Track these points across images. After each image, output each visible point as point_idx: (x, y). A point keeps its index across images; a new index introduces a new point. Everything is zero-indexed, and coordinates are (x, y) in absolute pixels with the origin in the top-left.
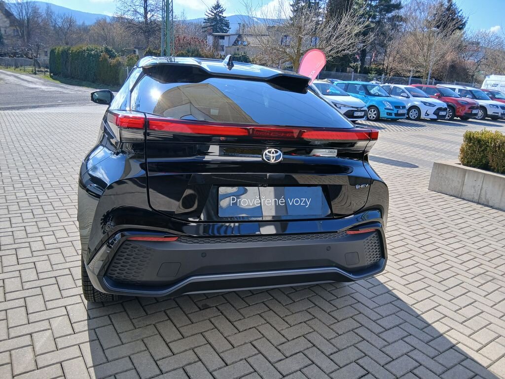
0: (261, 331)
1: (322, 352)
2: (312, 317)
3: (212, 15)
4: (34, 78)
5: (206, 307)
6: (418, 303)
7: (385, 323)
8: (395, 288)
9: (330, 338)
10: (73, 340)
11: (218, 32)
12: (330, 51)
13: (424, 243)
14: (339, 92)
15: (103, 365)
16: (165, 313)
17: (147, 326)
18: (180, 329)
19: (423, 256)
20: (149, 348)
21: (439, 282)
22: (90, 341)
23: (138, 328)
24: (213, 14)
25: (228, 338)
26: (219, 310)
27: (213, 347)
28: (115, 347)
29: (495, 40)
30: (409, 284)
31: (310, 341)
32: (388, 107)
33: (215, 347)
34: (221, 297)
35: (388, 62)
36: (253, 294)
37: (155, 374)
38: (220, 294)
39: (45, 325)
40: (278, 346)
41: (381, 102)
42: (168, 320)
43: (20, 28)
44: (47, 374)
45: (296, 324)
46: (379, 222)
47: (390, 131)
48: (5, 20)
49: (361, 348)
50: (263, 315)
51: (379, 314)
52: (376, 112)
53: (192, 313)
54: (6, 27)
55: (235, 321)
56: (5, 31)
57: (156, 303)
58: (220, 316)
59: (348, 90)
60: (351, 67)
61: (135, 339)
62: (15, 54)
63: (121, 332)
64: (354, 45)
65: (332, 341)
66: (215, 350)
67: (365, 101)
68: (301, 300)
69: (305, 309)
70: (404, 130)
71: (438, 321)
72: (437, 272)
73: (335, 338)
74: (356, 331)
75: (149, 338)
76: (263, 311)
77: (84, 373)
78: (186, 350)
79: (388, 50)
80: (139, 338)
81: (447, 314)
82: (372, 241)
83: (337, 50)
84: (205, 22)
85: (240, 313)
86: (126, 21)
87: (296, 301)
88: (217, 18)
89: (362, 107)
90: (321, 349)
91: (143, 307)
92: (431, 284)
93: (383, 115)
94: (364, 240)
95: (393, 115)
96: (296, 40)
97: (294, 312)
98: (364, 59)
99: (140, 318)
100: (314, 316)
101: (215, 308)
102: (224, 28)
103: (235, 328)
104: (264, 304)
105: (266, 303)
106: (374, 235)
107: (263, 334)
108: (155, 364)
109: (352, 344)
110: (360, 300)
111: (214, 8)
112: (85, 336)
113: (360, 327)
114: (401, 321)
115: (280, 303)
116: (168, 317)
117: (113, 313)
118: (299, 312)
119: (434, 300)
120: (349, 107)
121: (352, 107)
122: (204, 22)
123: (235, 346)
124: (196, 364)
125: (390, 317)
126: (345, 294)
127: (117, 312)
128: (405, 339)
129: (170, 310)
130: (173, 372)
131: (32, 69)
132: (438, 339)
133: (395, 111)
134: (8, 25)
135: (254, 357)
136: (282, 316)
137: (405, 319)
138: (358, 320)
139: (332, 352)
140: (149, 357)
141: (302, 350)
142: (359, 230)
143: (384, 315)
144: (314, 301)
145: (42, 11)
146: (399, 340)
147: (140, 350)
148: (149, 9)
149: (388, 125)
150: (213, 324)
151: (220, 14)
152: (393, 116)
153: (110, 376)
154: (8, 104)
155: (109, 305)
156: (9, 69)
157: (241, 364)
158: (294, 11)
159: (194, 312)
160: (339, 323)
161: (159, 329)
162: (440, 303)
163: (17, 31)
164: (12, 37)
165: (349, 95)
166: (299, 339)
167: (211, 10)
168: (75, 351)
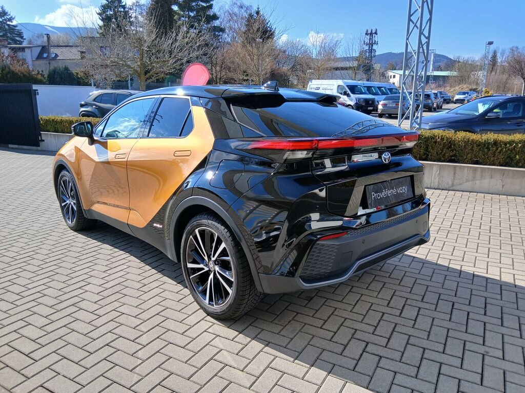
11: (12, 44)
12: (174, 63)
17: (289, 322)
18: (315, 317)
23: (286, 326)
26: (321, 297)
29: (301, 48)
42: (297, 314)
53: (306, 304)
63: (278, 332)
75: (303, 329)
78: (339, 327)
83: (181, 62)
88: (5, 27)
91: (266, 312)
99: (277, 319)
116: (295, 312)
158: (103, 20)
161: (301, 321)
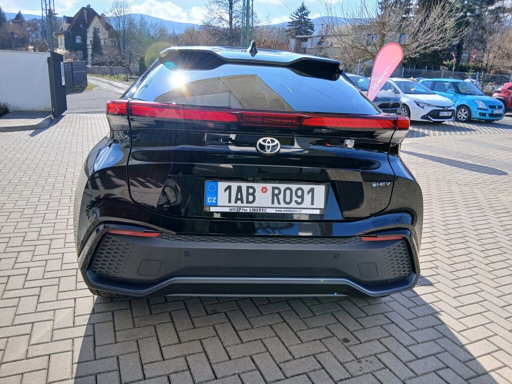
0: (266, 344)
1: (331, 377)
2: (330, 334)
3: (296, 18)
4: (125, 84)
5: (215, 312)
6: (467, 329)
7: (419, 350)
8: (443, 310)
9: (345, 361)
10: (69, 333)
11: (302, 34)
12: (417, 47)
13: (494, 259)
14: (423, 91)
15: (88, 362)
16: (170, 314)
17: (147, 326)
18: (179, 333)
19: (489, 275)
20: (141, 350)
21: (502, 307)
22: (84, 336)
23: (138, 327)
24: (298, 17)
25: (227, 348)
26: (227, 316)
27: (207, 356)
28: (108, 344)
30: (463, 306)
31: (319, 363)
32: (480, 106)
33: (210, 356)
34: (234, 302)
35: (488, 59)
36: (270, 303)
37: (137, 378)
38: (234, 299)
39: (49, 315)
40: (281, 363)
41: (473, 101)
42: (170, 322)
43: (117, 39)
44: (32, 365)
45: (309, 341)
46: (408, 229)
47: (481, 133)
48: (105, 32)
49: (379, 377)
50: (274, 326)
51: (414, 339)
52: (466, 112)
53: (198, 317)
54: (105, 39)
55: (241, 330)
56: (105, 42)
57: (164, 303)
58: (226, 324)
59: (434, 88)
60: (444, 65)
61: (130, 339)
62: (111, 63)
63: (119, 330)
64: (445, 40)
65: (347, 365)
66: (208, 360)
67: (454, 100)
68: (323, 314)
69: (324, 324)
70: (498, 132)
71: (489, 354)
72: (502, 294)
73: (351, 361)
74: (379, 356)
75: (144, 339)
76: (275, 323)
77: (67, 369)
78: (178, 357)
79: (488, 46)
80: (134, 338)
81: (502, 347)
82: (396, 250)
83: (425, 46)
84: (290, 25)
85: (250, 322)
86: (212, 28)
87: (317, 314)
88: (301, 20)
89: (450, 107)
90: (330, 373)
91: (149, 306)
92: (490, 309)
93: (475, 115)
94: (384, 249)
95: (487, 115)
96: (379, 37)
97: (311, 327)
98: (460, 56)
99: (142, 318)
100: (333, 333)
101: (223, 314)
102: (309, 30)
103: (238, 338)
104: (280, 315)
105: (281, 314)
106: (399, 243)
107: (267, 349)
108: (140, 367)
109: (370, 371)
110: (394, 321)
111: (298, 10)
112: (82, 331)
113: (385, 352)
114: (440, 350)
115: (298, 315)
116: (172, 319)
117: (118, 309)
118: (317, 327)
119: (490, 328)
120: (433, 106)
121: (438, 106)
122: (288, 26)
123: (232, 357)
124: (184, 373)
125: (427, 344)
126: (378, 312)
127: (122, 308)
128: (439, 372)
129: (175, 312)
130: (156, 378)
131: (124, 76)
132: (483, 376)
133: (490, 111)
134: (107, 37)
135: (250, 373)
136: (295, 330)
137: (446, 348)
138: (385, 343)
139: (343, 377)
140: (138, 359)
141: (307, 371)
142: (376, 237)
143: (420, 341)
144: (338, 316)
145: (137, 22)
146: (431, 372)
147: (131, 351)
148: (234, 15)
149: (481, 127)
150: (216, 331)
151: (305, 17)
152: (487, 117)
153: (92, 375)
154: (98, 108)
155: (117, 301)
156: (105, 77)
157: (232, 379)
158: (382, 8)
159: (200, 316)
160: (361, 345)
161: (158, 330)
162: (497, 332)
163: (115, 42)
164: (110, 47)
165: (435, 94)
166: (308, 358)
167: (296, 13)
168: (67, 345)
